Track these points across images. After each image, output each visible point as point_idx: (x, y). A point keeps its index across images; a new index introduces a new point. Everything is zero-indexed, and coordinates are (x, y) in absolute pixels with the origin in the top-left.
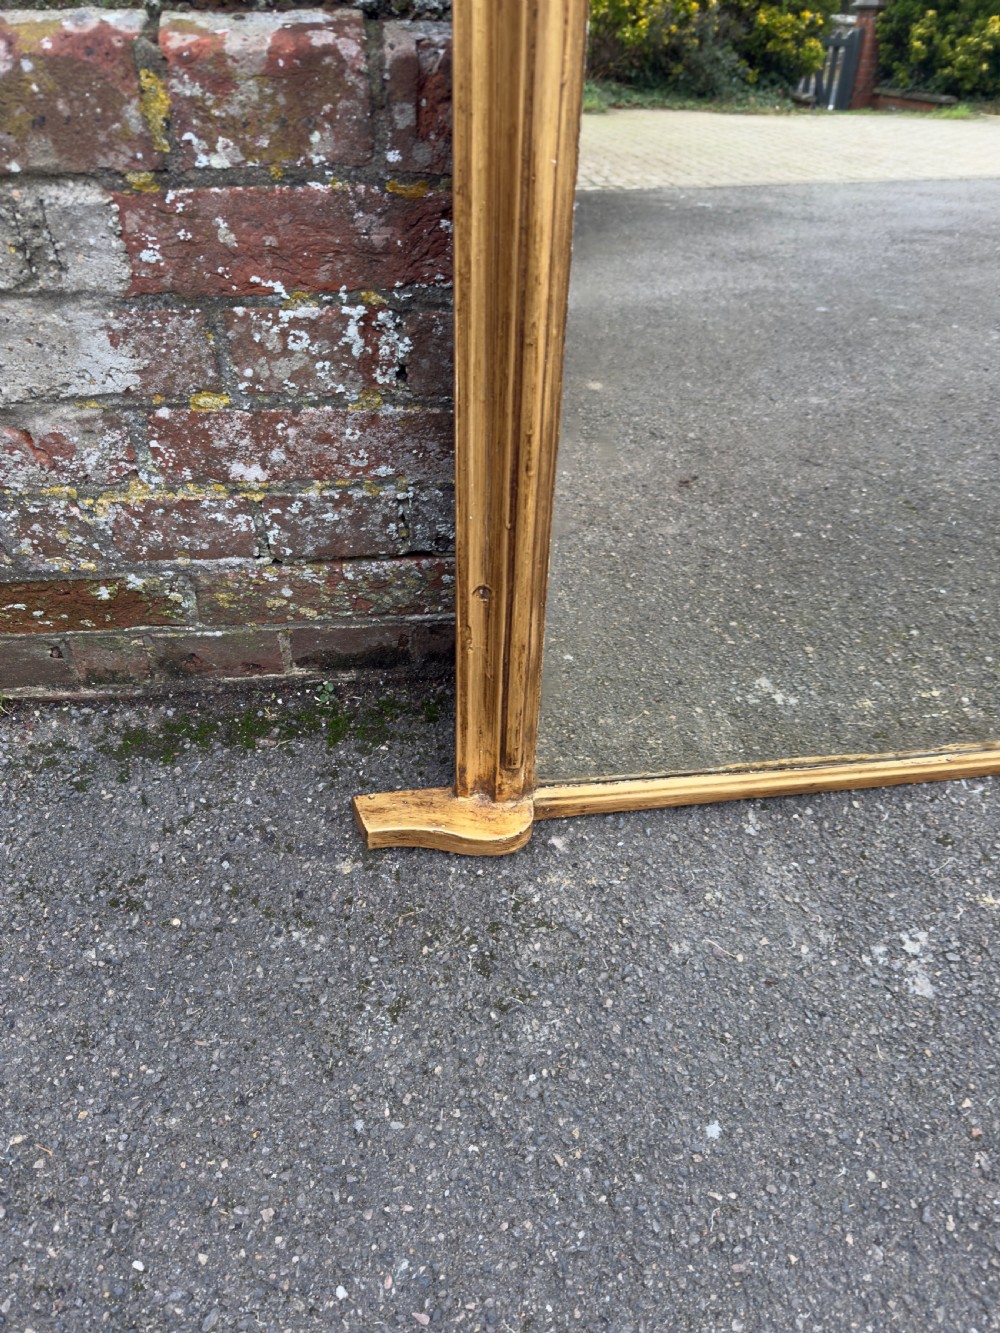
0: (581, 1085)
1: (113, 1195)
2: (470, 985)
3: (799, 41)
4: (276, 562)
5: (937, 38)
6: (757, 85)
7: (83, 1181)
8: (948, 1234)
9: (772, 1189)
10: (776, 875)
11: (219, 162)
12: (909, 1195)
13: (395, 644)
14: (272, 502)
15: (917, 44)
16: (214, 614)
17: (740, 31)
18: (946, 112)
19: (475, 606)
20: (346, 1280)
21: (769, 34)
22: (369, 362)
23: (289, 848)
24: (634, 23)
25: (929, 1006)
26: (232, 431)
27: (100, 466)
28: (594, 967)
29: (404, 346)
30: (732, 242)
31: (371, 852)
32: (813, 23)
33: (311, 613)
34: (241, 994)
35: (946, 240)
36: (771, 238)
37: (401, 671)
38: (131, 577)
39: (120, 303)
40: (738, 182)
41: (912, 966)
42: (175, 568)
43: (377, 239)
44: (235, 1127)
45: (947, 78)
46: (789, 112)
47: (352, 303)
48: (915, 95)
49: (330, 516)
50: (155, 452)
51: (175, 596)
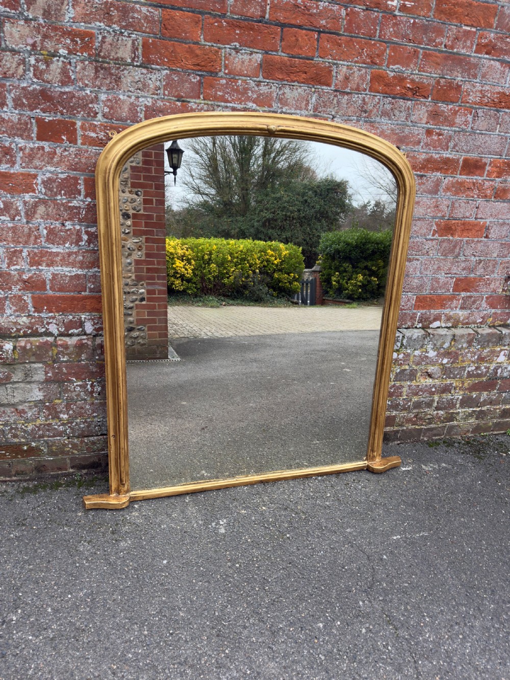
0: (134, 554)
1: (15, 582)
2: (109, 536)
3: (290, 283)
4: (68, 438)
5: (341, 281)
6: (278, 297)
7: (7, 579)
8: (218, 579)
9: (177, 572)
10: (192, 510)
11: (64, 359)
12: (210, 572)
13: (97, 460)
14: (68, 423)
15: (334, 283)
16: (51, 453)
17: (269, 279)
18: (348, 306)
19: (112, 439)
20: (71, 594)
21: (279, 281)
22: (92, 392)
23: (65, 511)
24: (228, 278)
25: (222, 534)
26: (62, 407)
27: (31, 416)
28: (141, 531)
29: (99, 389)
30: (251, 355)
31: (87, 510)
32: (294, 277)
33: (75, 452)
34: (50, 541)
35: (323, 353)
36: (264, 354)
37: (99, 469)
38: (33, 443)
39: (42, 383)
40: (260, 334)
41: (221, 526)
42: (44, 441)
43: (94, 370)
44: (46, 567)
45: (347, 294)
46: (289, 306)
47: (89, 381)
48: (337, 300)
49: (82, 426)
50: (44, 412)
51: (42, 448)
